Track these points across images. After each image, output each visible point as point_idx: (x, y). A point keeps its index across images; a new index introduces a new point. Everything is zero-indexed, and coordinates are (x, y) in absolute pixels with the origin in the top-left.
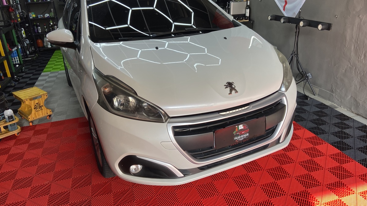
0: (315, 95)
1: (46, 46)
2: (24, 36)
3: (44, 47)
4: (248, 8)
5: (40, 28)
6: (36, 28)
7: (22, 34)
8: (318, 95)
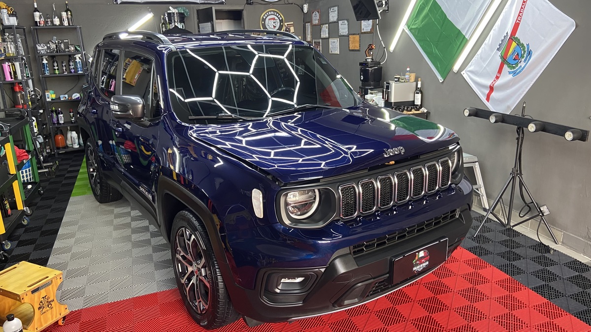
0: (556, 243)
1: (71, 146)
2: (36, 130)
3: (66, 147)
4: (418, 92)
5: (62, 115)
6: (54, 115)
7: (33, 127)
8: (562, 242)
